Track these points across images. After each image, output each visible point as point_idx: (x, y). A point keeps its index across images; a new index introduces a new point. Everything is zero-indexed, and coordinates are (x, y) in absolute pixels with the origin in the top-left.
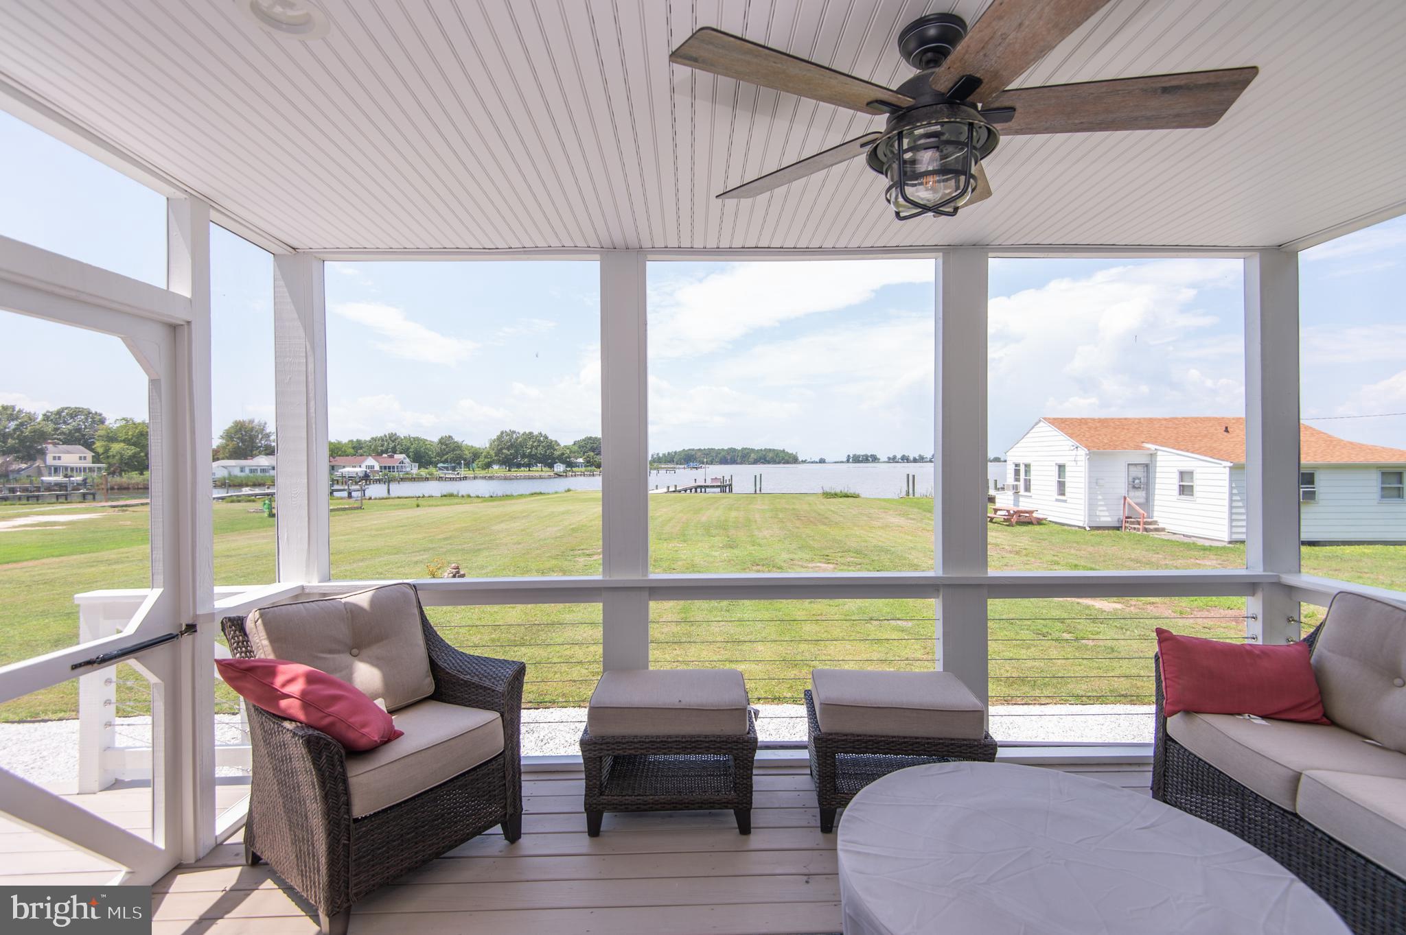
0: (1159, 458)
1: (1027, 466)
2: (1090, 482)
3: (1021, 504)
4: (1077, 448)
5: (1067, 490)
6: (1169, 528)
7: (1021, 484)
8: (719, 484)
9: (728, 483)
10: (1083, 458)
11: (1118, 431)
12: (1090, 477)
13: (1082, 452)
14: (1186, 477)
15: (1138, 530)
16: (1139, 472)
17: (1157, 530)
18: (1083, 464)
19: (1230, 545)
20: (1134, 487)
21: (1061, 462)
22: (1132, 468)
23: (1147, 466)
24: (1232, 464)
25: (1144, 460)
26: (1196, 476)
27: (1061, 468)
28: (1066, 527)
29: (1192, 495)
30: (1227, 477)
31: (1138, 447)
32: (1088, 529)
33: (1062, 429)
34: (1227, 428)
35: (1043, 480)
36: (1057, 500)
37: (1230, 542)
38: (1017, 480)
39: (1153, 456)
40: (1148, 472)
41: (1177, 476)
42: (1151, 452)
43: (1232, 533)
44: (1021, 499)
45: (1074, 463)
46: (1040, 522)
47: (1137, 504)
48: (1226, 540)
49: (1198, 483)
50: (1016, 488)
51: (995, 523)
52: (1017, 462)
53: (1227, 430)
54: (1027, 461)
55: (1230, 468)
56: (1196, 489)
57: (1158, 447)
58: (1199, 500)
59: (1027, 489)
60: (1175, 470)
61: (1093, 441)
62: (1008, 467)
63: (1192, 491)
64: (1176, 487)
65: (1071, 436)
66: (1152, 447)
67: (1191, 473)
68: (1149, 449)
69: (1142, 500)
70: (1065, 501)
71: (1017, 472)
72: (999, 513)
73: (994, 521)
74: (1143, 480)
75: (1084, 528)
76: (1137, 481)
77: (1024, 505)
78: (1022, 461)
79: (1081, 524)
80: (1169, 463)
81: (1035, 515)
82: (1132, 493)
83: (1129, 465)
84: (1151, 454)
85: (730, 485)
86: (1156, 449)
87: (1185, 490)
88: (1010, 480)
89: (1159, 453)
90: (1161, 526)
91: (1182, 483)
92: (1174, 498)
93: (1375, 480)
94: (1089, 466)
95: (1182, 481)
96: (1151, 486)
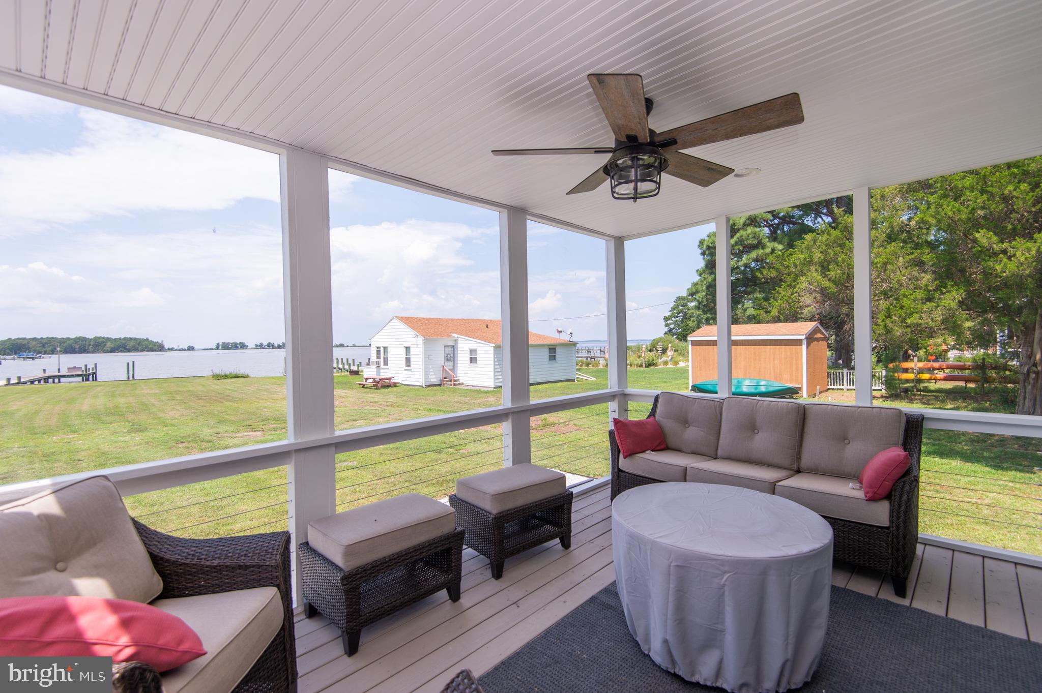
0: (459, 342)
1: (385, 349)
2: (425, 358)
3: (381, 374)
4: (417, 336)
5: (412, 363)
6: (466, 382)
7: (382, 360)
8: (81, 373)
9: (91, 371)
10: (421, 342)
11: (437, 326)
12: (425, 354)
13: (420, 338)
14: (473, 352)
15: (451, 385)
16: (449, 351)
17: (459, 384)
18: (420, 346)
19: (495, 390)
20: (447, 360)
21: (407, 345)
22: (446, 349)
23: (453, 347)
24: (495, 345)
25: (451, 343)
26: (478, 352)
27: (408, 349)
28: (411, 387)
29: (476, 363)
30: (492, 352)
31: (449, 336)
32: (424, 387)
33: (407, 324)
34: (487, 325)
35: (396, 357)
36: (406, 370)
37: (495, 388)
38: (378, 358)
39: (456, 341)
40: (454, 350)
41: (468, 352)
42: (455, 339)
43: (495, 383)
44: (381, 371)
45: (415, 346)
46: (395, 385)
47: (450, 370)
48: (493, 386)
49: (479, 356)
50: (378, 363)
51: (367, 388)
52: (378, 346)
53: (487, 327)
54: (385, 346)
55: (494, 347)
56: (478, 359)
57: (459, 336)
58: (479, 366)
59: (386, 363)
60: (468, 349)
61: (426, 332)
62: (372, 349)
63: (476, 361)
64: (468, 359)
65: (413, 328)
66: (456, 335)
67: (476, 350)
68: (454, 337)
69: (451, 367)
70: (410, 370)
71: (378, 352)
72: (368, 381)
73: (365, 386)
74: (451, 357)
75: (422, 386)
76: (449, 356)
77: (384, 374)
78: (381, 345)
79: (421, 384)
80: (465, 345)
81: (392, 381)
82: (446, 364)
83: (445, 346)
85: (95, 374)
86: (457, 337)
87: (473, 360)
88: (374, 358)
89: (459, 339)
90: (461, 382)
91: (471, 357)
92: (468, 365)
93: (546, 353)
94: (425, 347)
95: (471, 355)
96: (456, 359)
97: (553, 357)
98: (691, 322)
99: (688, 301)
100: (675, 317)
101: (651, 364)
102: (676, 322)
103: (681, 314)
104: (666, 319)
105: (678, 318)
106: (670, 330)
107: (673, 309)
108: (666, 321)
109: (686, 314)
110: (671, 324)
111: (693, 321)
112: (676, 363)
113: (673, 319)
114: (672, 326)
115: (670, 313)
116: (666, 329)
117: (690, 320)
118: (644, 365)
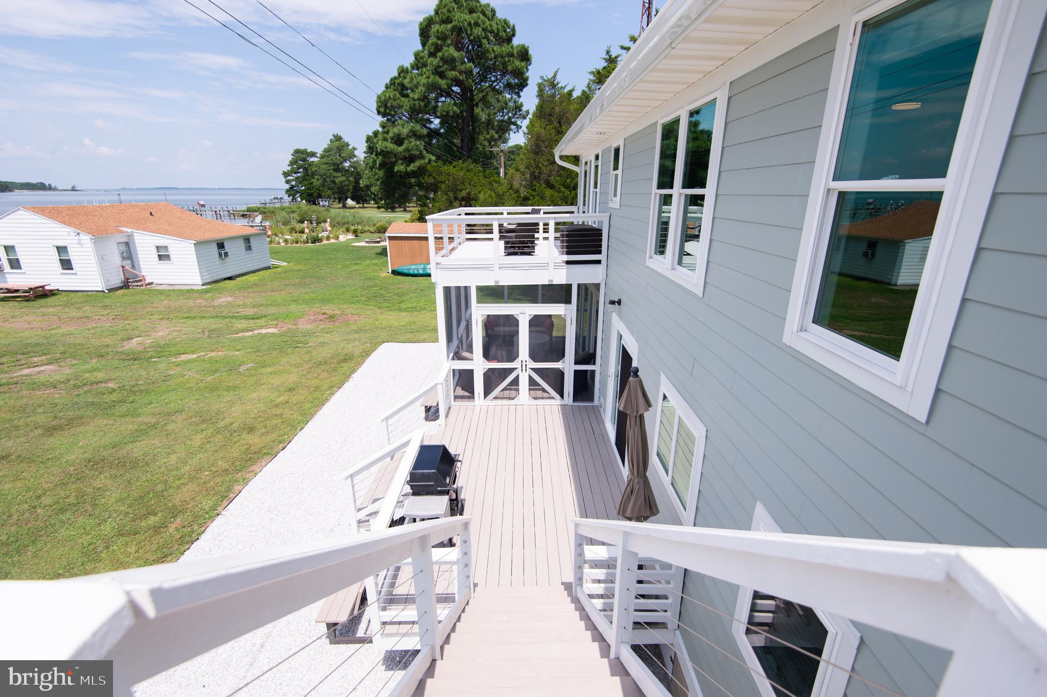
0: (136, 238)
2: (97, 258)
3: (14, 282)
4: (78, 234)
5: (74, 265)
6: (155, 281)
7: (5, 263)
10: (87, 241)
12: (97, 255)
13: (86, 237)
14: (161, 249)
15: (139, 285)
16: (125, 248)
17: (149, 284)
18: (90, 245)
19: (204, 287)
20: (124, 258)
21: (59, 243)
22: (120, 246)
23: (127, 243)
24: (195, 242)
25: (125, 240)
26: (170, 249)
27: (61, 249)
28: (90, 293)
29: (170, 260)
30: (193, 249)
31: (120, 231)
32: (106, 291)
33: (51, 218)
34: (151, 213)
35: (38, 259)
36: (64, 274)
37: (203, 285)
39: (130, 236)
40: (128, 245)
41: (155, 249)
42: (128, 234)
43: (202, 279)
45: (76, 245)
46: (56, 293)
47: (132, 269)
48: (201, 284)
49: (172, 252)
53: (151, 214)
54: (6, 243)
55: (194, 244)
56: (171, 256)
57: (133, 230)
58: (175, 263)
59: (16, 266)
60: (152, 245)
63: (169, 258)
64: (156, 256)
65: (69, 224)
66: (129, 230)
67: (165, 247)
68: (127, 232)
69: (130, 266)
70: (75, 274)
74: (128, 252)
75: (104, 292)
76: (125, 254)
79: (100, 289)
80: (146, 240)
81: (49, 288)
82: (125, 262)
83: (118, 243)
84: (128, 235)
86: (131, 232)
87: (163, 257)
89: (135, 234)
90: (148, 281)
91: (159, 254)
92: (156, 263)
93: (241, 244)
94: (95, 247)
95: (158, 252)
96: (134, 256)
97: (249, 248)
98: (315, 180)
99: (308, 156)
100: (295, 173)
101: (316, 240)
102: (297, 178)
103: (301, 170)
104: (286, 174)
105: (299, 174)
106: (292, 187)
107: (292, 163)
108: (285, 177)
109: (306, 169)
110: (292, 180)
111: (318, 180)
112: (337, 238)
113: (293, 175)
114: (293, 183)
115: (289, 168)
116: (287, 187)
117: (314, 178)
118: (310, 241)
